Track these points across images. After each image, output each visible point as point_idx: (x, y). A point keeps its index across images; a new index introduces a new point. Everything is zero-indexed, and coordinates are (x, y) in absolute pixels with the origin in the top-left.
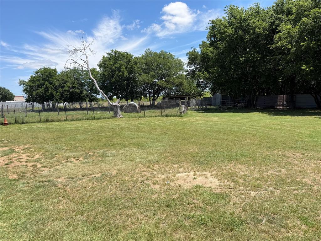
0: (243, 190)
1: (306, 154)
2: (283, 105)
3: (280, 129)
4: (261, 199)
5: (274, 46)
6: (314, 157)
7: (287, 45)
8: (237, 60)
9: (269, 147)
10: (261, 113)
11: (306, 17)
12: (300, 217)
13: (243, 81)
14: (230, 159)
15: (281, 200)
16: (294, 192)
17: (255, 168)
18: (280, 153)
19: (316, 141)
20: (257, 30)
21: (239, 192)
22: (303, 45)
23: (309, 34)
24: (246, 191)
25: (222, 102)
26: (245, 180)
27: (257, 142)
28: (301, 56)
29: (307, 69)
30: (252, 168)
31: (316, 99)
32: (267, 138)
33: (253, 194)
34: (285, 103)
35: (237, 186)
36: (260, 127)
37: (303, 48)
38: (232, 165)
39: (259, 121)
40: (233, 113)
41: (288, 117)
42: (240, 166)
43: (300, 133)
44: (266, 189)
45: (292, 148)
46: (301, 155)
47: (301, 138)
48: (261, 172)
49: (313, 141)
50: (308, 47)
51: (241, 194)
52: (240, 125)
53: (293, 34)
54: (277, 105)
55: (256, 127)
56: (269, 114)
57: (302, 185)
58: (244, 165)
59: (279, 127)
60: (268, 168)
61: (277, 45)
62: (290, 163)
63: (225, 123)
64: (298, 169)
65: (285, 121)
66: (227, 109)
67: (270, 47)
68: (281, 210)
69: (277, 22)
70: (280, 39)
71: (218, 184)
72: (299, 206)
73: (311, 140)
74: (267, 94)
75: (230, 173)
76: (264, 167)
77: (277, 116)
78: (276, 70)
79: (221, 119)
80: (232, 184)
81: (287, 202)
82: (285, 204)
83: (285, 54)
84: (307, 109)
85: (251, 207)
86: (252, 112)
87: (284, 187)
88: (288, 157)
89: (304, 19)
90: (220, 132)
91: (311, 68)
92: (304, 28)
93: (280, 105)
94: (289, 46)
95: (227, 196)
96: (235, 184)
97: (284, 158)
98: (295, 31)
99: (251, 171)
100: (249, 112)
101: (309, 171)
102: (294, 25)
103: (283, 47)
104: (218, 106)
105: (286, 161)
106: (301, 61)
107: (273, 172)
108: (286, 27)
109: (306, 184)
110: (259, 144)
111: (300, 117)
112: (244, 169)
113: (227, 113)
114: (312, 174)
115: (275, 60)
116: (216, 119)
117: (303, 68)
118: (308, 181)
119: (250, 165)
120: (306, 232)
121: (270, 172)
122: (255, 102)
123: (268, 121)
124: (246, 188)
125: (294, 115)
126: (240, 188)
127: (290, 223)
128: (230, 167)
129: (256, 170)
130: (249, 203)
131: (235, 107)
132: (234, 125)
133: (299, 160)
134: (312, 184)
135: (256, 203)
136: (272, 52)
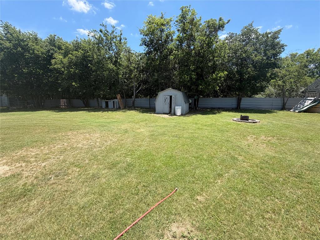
0: (35, 165)
1: (79, 132)
2: (65, 105)
3: (63, 120)
4: (50, 165)
5: (52, 67)
6: (83, 132)
7: (61, 68)
8: (20, 70)
9: (56, 132)
10: (49, 111)
11: (71, 54)
12: (76, 166)
13: (29, 88)
14: (21, 147)
15: (64, 161)
16: (72, 154)
17: (44, 148)
18: (63, 134)
19: (85, 124)
20: (36, 52)
21: (31, 167)
22: (72, 71)
23: (74, 65)
24: (38, 164)
25: (10, 103)
26: (36, 158)
27: (47, 130)
28: (72, 77)
29: (76, 85)
30: (42, 148)
31: (84, 102)
32: (54, 127)
33: (43, 164)
34: (66, 104)
35: (29, 164)
36: (48, 120)
37: (72, 72)
38: (23, 151)
39: (47, 116)
40: (23, 112)
41: (68, 112)
42: (31, 150)
43: (76, 121)
44: (54, 158)
45: (71, 130)
46: (76, 133)
47: (76, 124)
48: (50, 148)
49: (83, 124)
50: (74, 72)
51: (33, 168)
52: (30, 120)
53: (64, 62)
54: (61, 106)
55: (45, 121)
56: (55, 111)
57: (77, 148)
58: (35, 148)
59: (63, 119)
60: (55, 145)
61: (54, 67)
62: (69, 139)
63: (14, 120)
64: (74, 140)
65: (66, 115)
66: (17, 109)
67: (49, 67)
68: (64, 166)
69: (51, 52)
70: (56, 63)
71: (8, 169)
72: (75, 160)
73: (82, 124)
74: (53, 99)
75: (21, 157)
76: (51, 145)
77: (61, 113)
78: (57, 83)
79: (10, 117)
80: (24, 165)
81: (68, 161)
82: (67, 162)
83: (61, 74)
84: (79, 107)
85: (42, 173)
86: (41, 110)
87: (67, 153)
88: (68, 136)
89: (70, 55)
90: (9, 128)
91: (78, 85)
92: (71, 61)
93: (63, 106)
94: (63, 69)
95: (18, 175)
96: (27, 163)
97: (66, 136)
98: (66, 60)
99: (42, 150)
100: (38, 111)
101: (80, 140)
102: (65, 57)
103: (59, 69)
104: (6, 107)
105: (67, 138)
106: (72, 80)
107: (59, 146)
108: (59, 56)
109: (79, 148)
110: (48, 132)
111: (75, 112)
112: (36, 150)
113: (16, 112)
114: (82, 141)
115: (54, 76)
116: (4, 118)
117: (73, 84)
118: (80, 145)
119: (40, 147)
120: (79, 171)
121: (56, 147)
122: (43, 104)
123: (54, 116)
124: (37, 163)
125: (72, 111)
126: (32, 164)
127: (70, 171)
128: (21, 153)
129: (45, 148)
130: (40, 172)
131: (25, 107)
132: (25, 121)
133: (75, 135)
134: (82, 146)
135: (46, 170)
136: (51, 70)
